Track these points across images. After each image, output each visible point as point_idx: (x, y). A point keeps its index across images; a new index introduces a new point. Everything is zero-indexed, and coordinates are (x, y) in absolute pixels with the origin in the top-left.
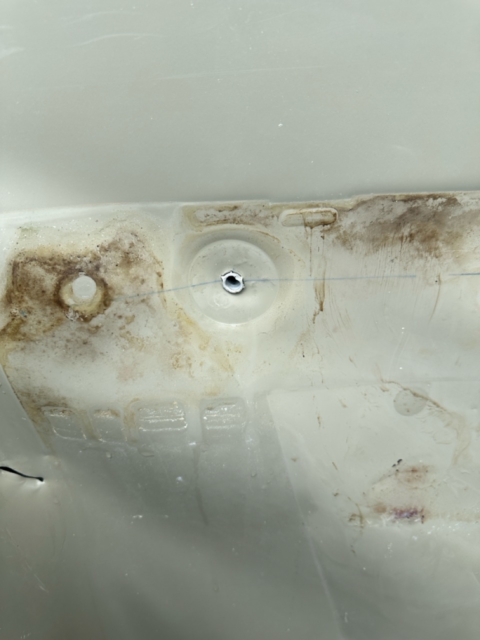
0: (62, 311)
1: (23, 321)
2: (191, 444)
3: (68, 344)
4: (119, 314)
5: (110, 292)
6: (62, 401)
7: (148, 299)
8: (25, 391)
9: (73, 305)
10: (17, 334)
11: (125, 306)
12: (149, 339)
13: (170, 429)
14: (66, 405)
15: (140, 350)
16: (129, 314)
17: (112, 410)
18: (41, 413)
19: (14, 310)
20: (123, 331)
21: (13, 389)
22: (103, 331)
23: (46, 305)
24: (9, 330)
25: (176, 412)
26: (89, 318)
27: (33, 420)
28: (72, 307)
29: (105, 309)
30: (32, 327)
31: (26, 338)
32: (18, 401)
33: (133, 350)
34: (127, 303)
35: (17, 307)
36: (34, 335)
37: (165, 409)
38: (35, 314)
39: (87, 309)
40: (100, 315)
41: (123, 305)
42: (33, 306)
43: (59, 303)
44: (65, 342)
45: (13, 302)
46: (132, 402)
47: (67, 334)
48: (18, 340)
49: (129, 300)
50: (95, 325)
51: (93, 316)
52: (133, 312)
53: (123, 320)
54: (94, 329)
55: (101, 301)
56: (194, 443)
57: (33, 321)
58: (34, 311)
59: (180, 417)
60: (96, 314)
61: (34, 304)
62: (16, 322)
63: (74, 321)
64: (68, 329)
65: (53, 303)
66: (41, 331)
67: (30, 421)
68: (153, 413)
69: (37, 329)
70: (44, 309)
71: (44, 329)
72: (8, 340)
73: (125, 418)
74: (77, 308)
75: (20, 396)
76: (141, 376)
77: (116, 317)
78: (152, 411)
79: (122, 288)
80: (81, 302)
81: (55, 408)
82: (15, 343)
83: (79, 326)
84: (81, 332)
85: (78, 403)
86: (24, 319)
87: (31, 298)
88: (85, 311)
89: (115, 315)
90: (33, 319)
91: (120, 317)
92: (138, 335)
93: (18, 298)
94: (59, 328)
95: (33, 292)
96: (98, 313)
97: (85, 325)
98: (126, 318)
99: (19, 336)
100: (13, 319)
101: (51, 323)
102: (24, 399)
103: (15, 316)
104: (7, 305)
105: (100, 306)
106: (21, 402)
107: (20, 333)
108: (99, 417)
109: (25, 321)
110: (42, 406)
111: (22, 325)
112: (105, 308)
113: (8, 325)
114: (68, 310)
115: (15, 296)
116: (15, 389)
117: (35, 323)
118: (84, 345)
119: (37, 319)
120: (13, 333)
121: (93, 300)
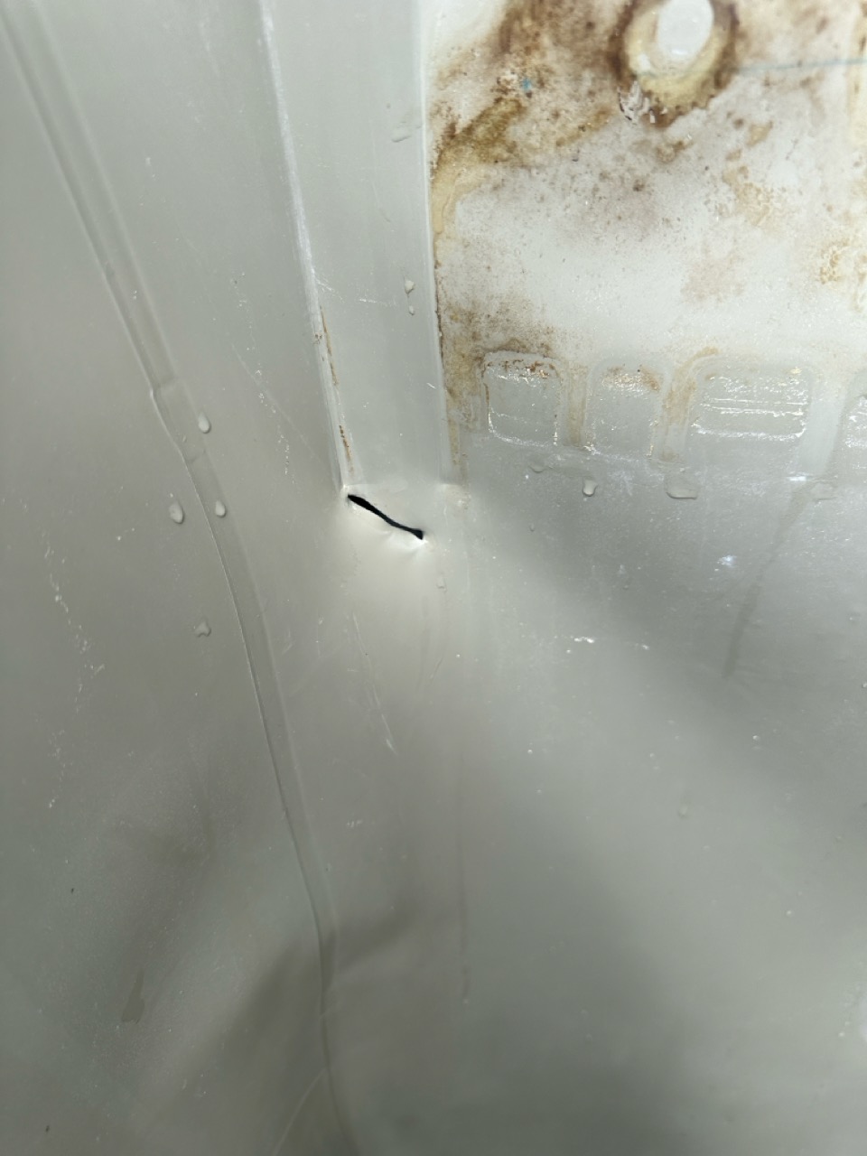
0: (615, 89)
1: (519, 106)
2: (794, 479)
3: (601, 185)
4: (737, 116)
5: (739, 47)
6: (543, 339)
7: (820, 78)
8: (464, 307)
9: (645, 73)
10: (497, 144)
11: (760, 93)
12: (786, 195)
13: (762, 434)
14: (548, 348)
15: (755, 224)
16: (761, 117)
17: (646, 373)
18: (478, 371)
19: (508, 72)
20: (733, 165)
21: (438, 301)
22: (688, 158)
23: (586, 66)
24: (480, 131)
25: (790, 394)
26: (670, 117)
27: (451, 391)
28: (642, 79)
29: (712, 96)
30: (534, 127)
31: (514, 157)
32: (436, 335)
33: (741, 219)
34: (767, 84)
35: (518, 66)
36: (534, 150)
37: (767, 384)
38: (553, 90)
39: (671, 89)
40: (697, 112)
41: (756, 90)
42: (555, 67)
43: (616, 65)
44: (596, 179)
45: (511, 50)
46: (699, 355)
47: (605, 158)
48: (493, 161)
49: (775, 76)
50: (676, 140)
51: (679, 112)
52: (772, 113)
53: (742, 134)
54: (669, 151)
55: (710, 72)
56: (802, 479)
57: (543, 110)
58: (552, 79)
59: (796, 410)
60: (689, 107)
61: (558, 61)
62: (503, 108)
63: (635, 120)
64: (612, 143)
65: (602, 61)
66: (553, 140)
67: (443, 393)
68: (736, 389)
69: (544, 134)
70: (577, 79)
71: (560, 135)
72: (469, 159)
73: (671, 395)
74: (651, 85)
75: (448, 320)
76: (739, 292)
77: (730, 124)
78: (738, 385)
79: (770, 38)
80: (664, 68)
81: (519, 356)
82: (483, 170)
83: (641, 136)
84: (639, 156)
85: (577, 346)
86: (524, 102)
87: (557, 42)
88: (667, 95)
89: (729, 115)
90: (544, 102)
91: (739, 123)
92: (762, 181)
93: (528, 36)
94: (595, 138)
95: (565, 24)
96: (694, 105)
97: (655, 137)
98: (752, 128)
99: (499, 150)
100: (498, 101)
101: (581, 121)
102: (454, 329)
103: (505, 91)
104: (496, 56)
105: (704, 84)
106: (442, 339)
107: (504, 142)
108: (610, 387)
109: (525, 108)
110: (489, 350)
111: (515, 119)
112: (713, 91)
113: (483, 116)
114: (629, 87)
115: (523, 30)
116: (443, 300)
117: (546, 114)
118: (635, 193)
119: (553, 105)
120: (487, 139)
121: (693, 65)
